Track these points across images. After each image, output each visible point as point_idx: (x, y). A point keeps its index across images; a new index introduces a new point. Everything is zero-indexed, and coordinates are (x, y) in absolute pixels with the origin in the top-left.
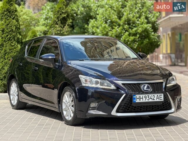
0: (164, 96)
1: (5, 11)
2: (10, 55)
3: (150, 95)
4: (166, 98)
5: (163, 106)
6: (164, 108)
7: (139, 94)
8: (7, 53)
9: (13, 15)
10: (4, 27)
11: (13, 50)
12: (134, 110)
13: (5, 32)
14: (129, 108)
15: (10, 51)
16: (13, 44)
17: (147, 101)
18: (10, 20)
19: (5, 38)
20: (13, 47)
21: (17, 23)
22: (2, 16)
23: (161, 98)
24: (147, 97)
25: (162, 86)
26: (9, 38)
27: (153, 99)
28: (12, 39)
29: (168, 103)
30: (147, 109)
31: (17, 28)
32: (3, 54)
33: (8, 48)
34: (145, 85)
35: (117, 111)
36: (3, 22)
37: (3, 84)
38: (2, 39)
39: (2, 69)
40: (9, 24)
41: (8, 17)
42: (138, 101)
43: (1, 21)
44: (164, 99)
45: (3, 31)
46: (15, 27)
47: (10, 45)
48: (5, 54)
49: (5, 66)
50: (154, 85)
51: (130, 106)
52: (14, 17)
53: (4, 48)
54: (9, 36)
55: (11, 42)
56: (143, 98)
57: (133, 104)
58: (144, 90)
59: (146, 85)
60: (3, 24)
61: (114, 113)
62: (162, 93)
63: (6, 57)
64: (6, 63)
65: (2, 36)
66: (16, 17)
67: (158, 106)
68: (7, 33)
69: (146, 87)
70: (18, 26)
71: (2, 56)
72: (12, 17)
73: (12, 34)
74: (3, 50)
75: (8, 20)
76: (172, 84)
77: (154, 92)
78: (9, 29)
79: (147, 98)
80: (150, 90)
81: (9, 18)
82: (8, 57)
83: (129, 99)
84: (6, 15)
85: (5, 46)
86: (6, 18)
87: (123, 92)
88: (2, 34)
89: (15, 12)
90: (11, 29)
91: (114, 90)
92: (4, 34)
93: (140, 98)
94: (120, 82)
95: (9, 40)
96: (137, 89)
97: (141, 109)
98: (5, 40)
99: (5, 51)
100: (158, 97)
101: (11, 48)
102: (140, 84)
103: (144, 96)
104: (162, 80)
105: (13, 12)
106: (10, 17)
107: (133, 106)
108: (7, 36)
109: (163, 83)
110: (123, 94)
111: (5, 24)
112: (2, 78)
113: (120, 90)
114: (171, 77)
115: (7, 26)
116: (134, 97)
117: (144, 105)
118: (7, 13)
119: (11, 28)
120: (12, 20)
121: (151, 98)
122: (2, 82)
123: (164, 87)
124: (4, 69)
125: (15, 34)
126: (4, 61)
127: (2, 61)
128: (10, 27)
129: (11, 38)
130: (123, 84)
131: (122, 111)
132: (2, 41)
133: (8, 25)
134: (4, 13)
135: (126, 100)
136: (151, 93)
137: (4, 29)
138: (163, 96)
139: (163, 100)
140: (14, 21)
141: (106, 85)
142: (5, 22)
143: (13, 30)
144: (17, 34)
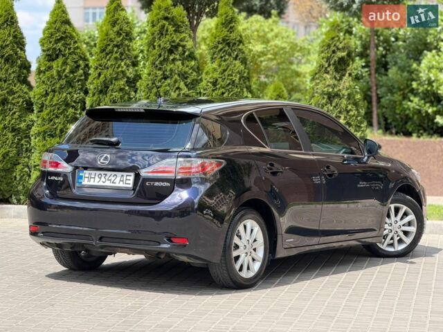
1: (219, 44)
9: (234, 50)
10: (216, 75)
13: (218, 87)
18: (228, 62)
21: (242, 67)
22: (214, 54)
31: (243, 77)
36: (215, 65)
40: (227, 69)
41: (225, 56)
43: (212, 63)
45: (215, 83)
46: (238, 76)
54: (227, 94)
60: (215, 70)
66: (241, 56)
68: (223, 88)
70: (245, 72)
73: (232, 91)
75: (225, 61)
78: (228, 79)
81: (227, 57)
84: (221, 50)
86: (222, 57)
88: (213, 91)
89: (239, 45)
90: (231, 79)
92: (216, 90)
105: (235, 44)
106: (230, 55)
108: (223, 93)
111: (219, 70)
115: (222, 74)
118: (223, 48)
119: (231, 77)
120: (234, 62)
125: (239, 90)
128: (228, 75)
133: (225, 71)
134: (218, 47)
137: (217, 80)
140: (238, 62)
142: (220, 66)
143: (234, 81)
144: (242, 89)
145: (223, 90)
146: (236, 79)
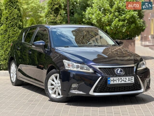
0: (135, 78)
1: (8, 2)
2: (12, 39)
3: (122, 78)
4: (136, 80)
5: (134, 87)
6: (134, 88)
7: (113, 76)
8: (10, 37)
9: (15, 5)
10: (7, 15)
11: (15, 35)
12: (109, 90)
13: (8, 20)
14: (104, 88)
15: (13, 36)
16: (15, 30)
17: (120, 82)
18: (12, 10)
19: (9, 25)
20: (15, 33)
21: (18, 12)
22: (6, 6)
23: (132, 80)
24: (120, 79)
25: (133, 70)
26: (12, 24)
27: (125, 81)
28: (14, 26)
29: (138, 84)
30: (120, 90)
31: (18, 16)
32: (7, 38)
33: (11, 33)
34: (118, 69)
35: (95, 91)
36: (7, 11)
37: (6, 63)
38: (6, 25)
39: (6, 51)
40: (12, 13)
41: (11, 7)
42: (112, 83)
43: (6, 10)
44: (135, 81)
45: (7, 19)
46: (16, 15)
47: (13, 30)
48: (8, 39)
49: (8, 48)
50: (126, 69)
51: (106, 87)
52: (16, 7)
53: (8, 33)
54: (12, 23)
55: (14, 28)
56: (116, 80)
57: (108, 86)
58: (117, 73)
59: (120, 69)
60: (7, 13)
61: (91, 93)
62: (133, 76)
63: (9, 40)
64: (9, 46)
65: (6, 23)
66: (17, 7)
67: (129, 87)
68: (10, 20)
69: (119, 71)
70: (19, 14)
71: (6, 39)
72: (14, 7)
73: (14, 21)
74: (7, 35)
75: (11, 9)
76: (143, 68)
77: (126, 75)
78: (12, 17)
79: (120, 81)
80: (123, 73)
81: (12, 8)
82: (11, 41)
83: (105, 81)
84: (9, 5)
85: (8, 31)
86: (9, 8)
87: (99, 75)
88: (6, 22)
89: (16, 3)
90: (14, 17)
91: (92, 73)
92: (7, 21)
93: (114, 80)
94: (97, 67)
95: (12, 26)
96: (111, 72)
97: (114, 90)
98: (8, 26)
99: (8, 36)
100: (129, 80)
101: (13, 33)
102: (114, 68)
103: (117, 78)
104: (134, 65)
105: (15, 2)
106: (13, 7)
107: (108, 87)
108: (10, 23)
109: (134, 67)
110: (99, 77)
111: (8, 13)
112: (6, 58)
113: (97, 73)
114: (142, 62)
115: (10, 15)
116: (109, 79)
117: (117, 86)
118: (10, 4)
119: (14, 16)
120: (15, 10)
121: (123, 80)
122: (6, 62)
123: (135, 70)
124: (8, 51)
125: (17, 21)
126: (8, 44)
127: (7, 44)
128: (12, 15)
129: (13, 24)
130: (99, 68)
131: (98, 91)
132: (6, 27)
133: (11, 13)
134: (8, 4)
135: (102, 82)
136: (123, 76)
137: (8, 17)
138: (133, 79)
139: (133, 82)
140: (16, 10)
141: (85, 69)
142: (9, 11)
143: (15, 18)
144: (18, 21)
145: (11, 21)
146: (16, 16)
